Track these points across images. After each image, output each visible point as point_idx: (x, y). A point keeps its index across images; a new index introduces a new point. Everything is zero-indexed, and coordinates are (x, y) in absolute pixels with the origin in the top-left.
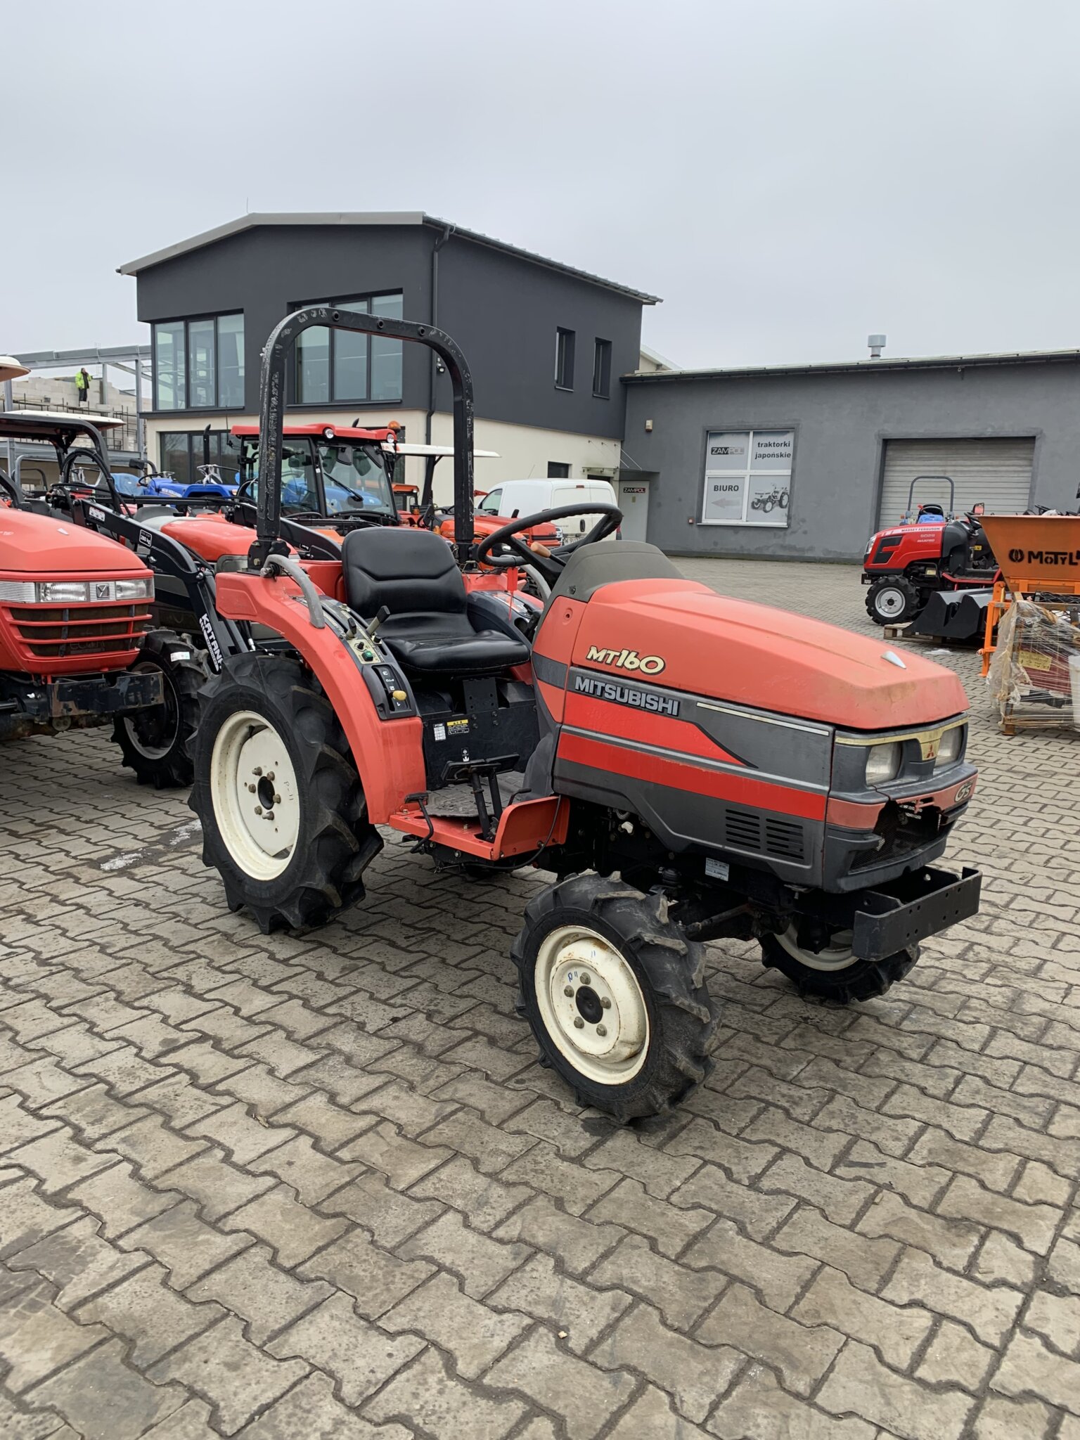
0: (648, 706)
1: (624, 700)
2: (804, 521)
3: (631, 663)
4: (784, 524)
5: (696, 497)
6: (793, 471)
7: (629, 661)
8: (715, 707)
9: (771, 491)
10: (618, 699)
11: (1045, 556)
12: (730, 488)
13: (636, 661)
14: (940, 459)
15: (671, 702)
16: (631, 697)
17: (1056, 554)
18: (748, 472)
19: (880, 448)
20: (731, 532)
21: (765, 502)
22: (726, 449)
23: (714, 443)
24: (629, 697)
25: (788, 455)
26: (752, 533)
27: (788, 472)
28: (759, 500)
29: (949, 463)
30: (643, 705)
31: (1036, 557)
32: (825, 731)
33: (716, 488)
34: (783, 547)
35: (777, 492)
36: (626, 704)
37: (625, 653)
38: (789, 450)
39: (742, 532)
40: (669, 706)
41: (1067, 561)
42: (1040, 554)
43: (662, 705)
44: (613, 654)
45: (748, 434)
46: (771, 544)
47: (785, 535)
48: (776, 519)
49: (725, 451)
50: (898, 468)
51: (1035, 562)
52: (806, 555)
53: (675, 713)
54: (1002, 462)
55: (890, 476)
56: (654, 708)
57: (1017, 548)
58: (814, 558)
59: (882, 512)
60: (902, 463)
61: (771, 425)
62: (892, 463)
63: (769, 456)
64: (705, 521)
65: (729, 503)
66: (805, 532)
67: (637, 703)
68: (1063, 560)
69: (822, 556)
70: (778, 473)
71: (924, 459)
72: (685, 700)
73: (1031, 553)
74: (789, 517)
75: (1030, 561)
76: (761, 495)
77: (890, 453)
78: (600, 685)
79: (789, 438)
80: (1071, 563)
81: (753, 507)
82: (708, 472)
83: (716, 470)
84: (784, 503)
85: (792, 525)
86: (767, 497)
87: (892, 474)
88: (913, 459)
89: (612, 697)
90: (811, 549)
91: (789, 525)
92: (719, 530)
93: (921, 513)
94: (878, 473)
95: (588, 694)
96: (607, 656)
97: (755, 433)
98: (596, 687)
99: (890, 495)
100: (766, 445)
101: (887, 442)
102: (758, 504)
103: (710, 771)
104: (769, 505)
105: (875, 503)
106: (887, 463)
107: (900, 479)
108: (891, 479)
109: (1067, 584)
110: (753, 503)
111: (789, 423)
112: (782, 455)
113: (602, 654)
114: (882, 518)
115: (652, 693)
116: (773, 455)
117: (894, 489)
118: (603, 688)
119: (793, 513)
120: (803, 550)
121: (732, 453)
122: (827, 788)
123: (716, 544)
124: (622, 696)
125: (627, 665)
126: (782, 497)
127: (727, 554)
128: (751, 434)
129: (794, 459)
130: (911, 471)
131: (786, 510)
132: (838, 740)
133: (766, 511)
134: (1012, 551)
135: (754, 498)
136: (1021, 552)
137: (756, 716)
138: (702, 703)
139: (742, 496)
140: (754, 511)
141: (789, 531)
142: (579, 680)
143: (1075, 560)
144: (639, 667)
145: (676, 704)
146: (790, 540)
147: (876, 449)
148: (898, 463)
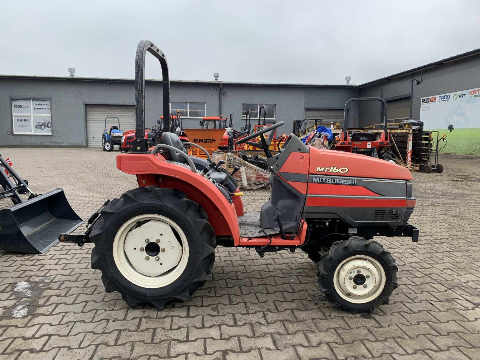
0: (345, 183)
1: (335, 182)
2: (58, 133)
3: (335, 171)
4: (51, 134)
5: (10, 125)
6: (51, 114)
7: (334, 170)
8: (369, 180)
9: (43, 121)
10: (332, 182)
11: (204, 140)
12: (25, 120)
13: (337, 170)
14: (106, 111)
15: (354, 181)
16: (338, 181)
17: (207, 140)
18: (32, 114)
19: (84, 107)
20: (28, 137)
21: (41, 126)
22: (21, 105)
23: (14, 103)
24: (337, 181)
25: (49, 109)
26: (37, 137)
27: (50, 115)
28: (38, 125)
29: (109, 113)
30: (343, 183)
31: (201, 141)
32: (404, 182)
33: (18, 120)
34: (52, 142)
35: (46, 122)
36: (336, 184)
37: (332, 168)
38: (49, 107)
39: (33, 137)
40: (353, 182)
41: (210, 142)
42: (202, 140)
43: (350, 182)
44: (327, 169)
45: (30, 100)
46: (46, 141)
47: (52, 138)
48: (47, 132)
49: (20, 106)
50: (91, 114)
51: (201, 142)
52: (61, 145)
53: (356, 184)
54: (126, 113)
55: (89, 117)
56: (348, 183)
57: (196, 138)
58: (65, 146)
59: (88, 129)
60: (93, 112)
61: (40, 97)
62: (89, 112)
63: (40, 109)
64: (15, 133)
65: (26, 126)
66: (60, 137)
67: (341, 183)
68: (209, 141)
69: (67, 145)
70: (45, 115)
71: (100, 111)
72: (358, 179)
73: (200, 140)
74: (52, 131)
75: (200, 142)
76: (39, 123)
77: (88, 109)
78: (324, 179)
79: (48, 102)
80: (211, 142)
81: (36, 128)
82: (13, 114)
83: (17, 114)
84: (49, 126)
85: (54, 134)
86: (42, 124)
87: (89, 116)
88: (96, 111)
89: (330, 182)
90: (63, 143)
91: (53, 134)
92: (22, 136)
93: (111, 129)
94: (85, 116)
95: (319, 183)
96: (325, 169)
97: (33, 100)
98: (322, 180)
99: (89, 123)
100: (38, 105)
101: (86, 105)
102: (39, 126)
103: (370, 199)
104: (43, 127)
105: (85, 126)
106: (87, 112)
107: (93, 118)
108: (89, 118)
109: (210, 148)
110: (36, 126)
111: (47, 97)
112: (46, 109)
113: (322, 169)
114: (88, 131)
115: (346, 179)
116: (42, 108)
117: (90, 121)
118: (326, 180)
119: (54, 129)
120: (60, 143)
121: (24, 107)
122: (406, 198)
123: (21, 142)
124: (334, 181)
125: (334, 171)
126: (48, 124)
127: (28, 145)
128: (31, 100)
129: (51, 110)
130: (96, 115)
131: (50, 129)
132: (408, 184)
133: (42, 129)
134: (194, 140)
135: (36, 124)
136: (197, 139)
137: (384, 181)
138: (365, 180)
139: (31, 124)
140: (37, 129)
141: (53, 136)
142: (314, 179)
143: (212, 141)
144: (339, 171)
145: (356, 181)
146: (54, 139)
147: (83, 108)
148: (91, 112)
